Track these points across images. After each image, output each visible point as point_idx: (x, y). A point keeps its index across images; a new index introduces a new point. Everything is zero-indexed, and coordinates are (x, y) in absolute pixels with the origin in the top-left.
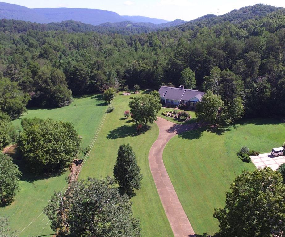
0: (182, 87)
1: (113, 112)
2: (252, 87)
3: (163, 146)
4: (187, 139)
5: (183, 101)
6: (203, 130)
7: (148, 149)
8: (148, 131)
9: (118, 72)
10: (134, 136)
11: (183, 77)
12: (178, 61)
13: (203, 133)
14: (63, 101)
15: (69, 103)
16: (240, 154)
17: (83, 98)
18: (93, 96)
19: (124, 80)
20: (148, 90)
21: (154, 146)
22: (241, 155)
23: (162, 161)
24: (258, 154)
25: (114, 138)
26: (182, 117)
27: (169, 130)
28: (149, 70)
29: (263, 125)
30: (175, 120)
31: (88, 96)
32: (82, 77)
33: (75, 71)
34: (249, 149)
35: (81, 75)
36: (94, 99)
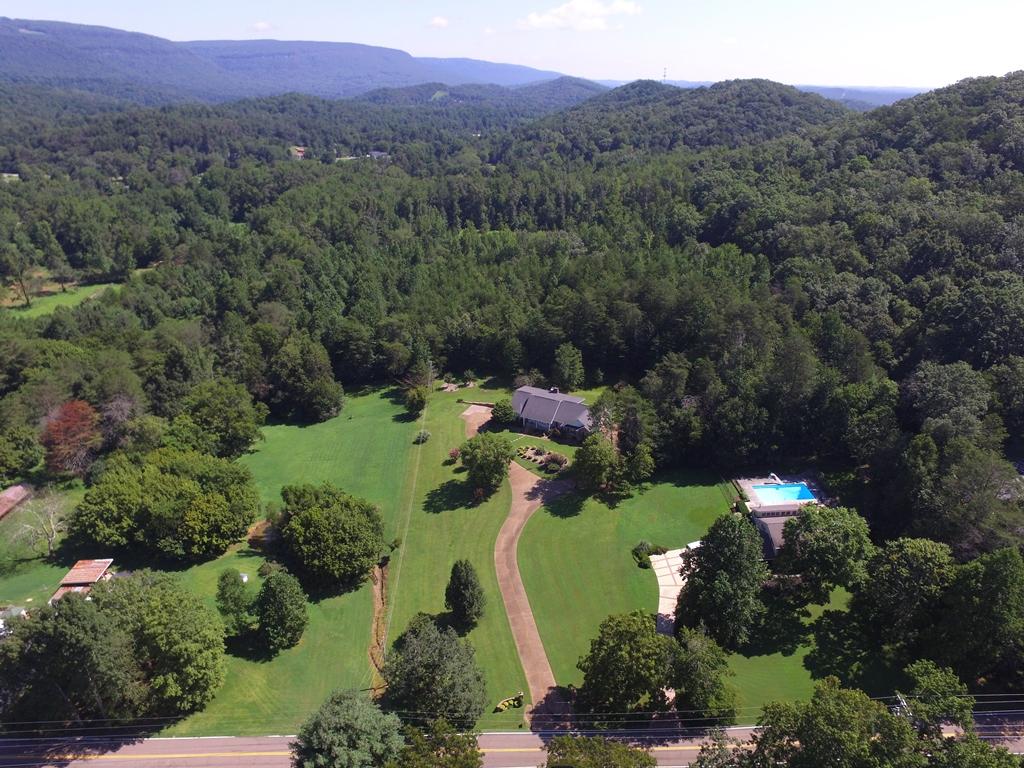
0: (555, 391)
1: (428, 442)
2: (672, 417)
3: (518, 530)
4: (558, 517)
5: (556, 424)
6: (585, 497)
7: (494, 537)
8: (493, 496)
9: (432, 343)
10: (470, 507)
11: (559, 364)
12: (549, 327)
13: (586, 502)
14: (328, 410)
15: (339, 410)
16: (636, 553)
17: (362, 395)
18: (383, 391)
19: (444, 358)
20: (491, 377)
21: (504, 532)
22: (637, 555)
23: (516, 562)
24: (665, 553)
25: (437, 510)
26: (553, 466)
27: (529, 493)
28: (494, 335)
29: (688, 487)
30: (540, 469)
31: (374, 391)
32: (360, 353)
33: (347, 341)
34: (650, 544)
35: (358, 348)
36: (387, 401)
